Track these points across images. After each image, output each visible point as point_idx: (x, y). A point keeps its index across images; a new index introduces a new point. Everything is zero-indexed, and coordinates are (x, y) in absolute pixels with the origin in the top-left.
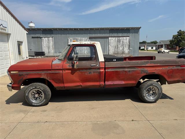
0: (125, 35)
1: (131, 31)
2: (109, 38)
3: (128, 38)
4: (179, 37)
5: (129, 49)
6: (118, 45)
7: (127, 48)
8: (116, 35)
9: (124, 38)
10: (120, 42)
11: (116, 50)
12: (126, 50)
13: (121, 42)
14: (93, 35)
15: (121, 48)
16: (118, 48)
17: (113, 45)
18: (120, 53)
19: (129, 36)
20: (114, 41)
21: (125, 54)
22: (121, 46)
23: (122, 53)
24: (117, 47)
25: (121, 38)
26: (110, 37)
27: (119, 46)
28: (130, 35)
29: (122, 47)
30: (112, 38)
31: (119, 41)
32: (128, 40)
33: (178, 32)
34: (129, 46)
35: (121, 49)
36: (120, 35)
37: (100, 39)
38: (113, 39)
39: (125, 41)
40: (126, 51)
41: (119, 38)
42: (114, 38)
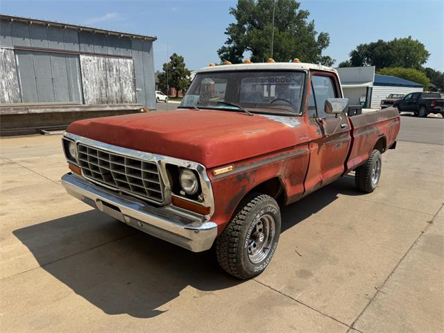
0: (122, 52)
1: (134, 43)
2: (82, 57)
3: (128, 61)
4: (174, 68)
5: (135, 91)
6: (106, 79)
7: (131, 88)
8: (98, 49)
9: (121, 60)
10: (113, 71)
11: (104, 91)
12: (129, 94)
13: (115, 70)
14: (28, 43)
15: (116, 86)
16: (107, 86)
17: (94, 77)
18: (115, 99)
19: (130, 58)
20: (96, 65)
21: (126, 102)
22: (115, 82)
23: (119, 99)
24: (104, 84)
25: (112, 60)
26: (82, 53)
27: (111, 81)
28: (134, 53)
29: (118, 84)
30: (90, 58)
31: (108, 68)
32: (129, 66)
33: (171, 58)
34: (134, 81)
35: (116, 88)
36: (110, 51)
37: (52, 57)
38: (93, 61)
39: (123, 69)
40: (128, 96)
41: (107, 59)
42: (95, 58)
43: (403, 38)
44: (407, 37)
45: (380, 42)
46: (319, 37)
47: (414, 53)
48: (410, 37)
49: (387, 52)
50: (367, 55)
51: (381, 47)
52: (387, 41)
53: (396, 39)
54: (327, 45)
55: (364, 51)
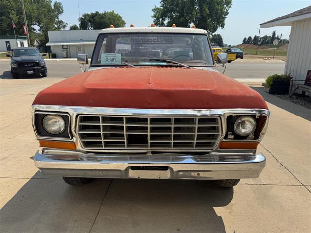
43: (109, 11)
44: (112, 11)
45: (97, 13)
46: (54, 5)
47: (118, 22)
48: (113, 11)
49: (103, 20)
50: (90, 21)
51: (99, 16)
52: (101, 13)
53: (105, 12)
54: (62, 12)
55: (88, 18)
